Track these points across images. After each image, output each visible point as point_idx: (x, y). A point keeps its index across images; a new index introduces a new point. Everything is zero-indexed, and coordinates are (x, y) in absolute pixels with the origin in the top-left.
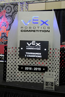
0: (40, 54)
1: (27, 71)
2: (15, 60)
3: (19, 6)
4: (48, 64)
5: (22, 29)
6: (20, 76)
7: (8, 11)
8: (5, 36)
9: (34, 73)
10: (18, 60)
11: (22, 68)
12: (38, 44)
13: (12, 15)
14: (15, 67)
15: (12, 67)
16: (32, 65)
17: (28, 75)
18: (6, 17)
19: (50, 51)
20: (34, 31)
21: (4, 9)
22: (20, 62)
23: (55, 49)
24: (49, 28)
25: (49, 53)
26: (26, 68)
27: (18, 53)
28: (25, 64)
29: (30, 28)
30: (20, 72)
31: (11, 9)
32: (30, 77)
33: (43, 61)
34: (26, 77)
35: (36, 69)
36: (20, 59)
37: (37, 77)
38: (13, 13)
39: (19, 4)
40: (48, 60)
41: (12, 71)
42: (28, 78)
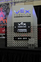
0: (26, 30)
1: (19, 40)
2: (12, 34)
3: (10, 5)
4: (31, 35)
5: (15, 16)
6: (15, 43)
7: (4, 8)
8: (2, 23)
9: (23, 41)
10: (14, 34)
11: (16, 39)
12: (25, 24)
13: (6, 10)
14: (12, 38)
15: (10, 38)
16: (22, 36)
17: (20, 42)
18: (3, 11)
19: (32, 28)
20: (22, 17)
21: (1, 7)
22: (15, 35)
23: (34, 27)
24: (30, 14)
25: (31, 29)
26: (18, 38)
27: (13, 30)
28: (18, 36)
29: (19, 15)
30: (15, 41)
31: (6, 7)
32: (21, 43)
33: (28, 34)
34: (19, 43)
35: (24, 38)
36: (15, 33)
37: (25, 43)
38: (7, 9)
39: (10, 4)
40: (31, 33)
41: (10, 40)
42: (20, 44)
